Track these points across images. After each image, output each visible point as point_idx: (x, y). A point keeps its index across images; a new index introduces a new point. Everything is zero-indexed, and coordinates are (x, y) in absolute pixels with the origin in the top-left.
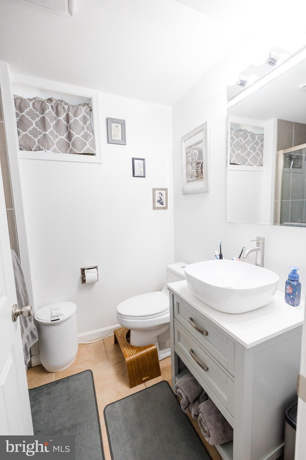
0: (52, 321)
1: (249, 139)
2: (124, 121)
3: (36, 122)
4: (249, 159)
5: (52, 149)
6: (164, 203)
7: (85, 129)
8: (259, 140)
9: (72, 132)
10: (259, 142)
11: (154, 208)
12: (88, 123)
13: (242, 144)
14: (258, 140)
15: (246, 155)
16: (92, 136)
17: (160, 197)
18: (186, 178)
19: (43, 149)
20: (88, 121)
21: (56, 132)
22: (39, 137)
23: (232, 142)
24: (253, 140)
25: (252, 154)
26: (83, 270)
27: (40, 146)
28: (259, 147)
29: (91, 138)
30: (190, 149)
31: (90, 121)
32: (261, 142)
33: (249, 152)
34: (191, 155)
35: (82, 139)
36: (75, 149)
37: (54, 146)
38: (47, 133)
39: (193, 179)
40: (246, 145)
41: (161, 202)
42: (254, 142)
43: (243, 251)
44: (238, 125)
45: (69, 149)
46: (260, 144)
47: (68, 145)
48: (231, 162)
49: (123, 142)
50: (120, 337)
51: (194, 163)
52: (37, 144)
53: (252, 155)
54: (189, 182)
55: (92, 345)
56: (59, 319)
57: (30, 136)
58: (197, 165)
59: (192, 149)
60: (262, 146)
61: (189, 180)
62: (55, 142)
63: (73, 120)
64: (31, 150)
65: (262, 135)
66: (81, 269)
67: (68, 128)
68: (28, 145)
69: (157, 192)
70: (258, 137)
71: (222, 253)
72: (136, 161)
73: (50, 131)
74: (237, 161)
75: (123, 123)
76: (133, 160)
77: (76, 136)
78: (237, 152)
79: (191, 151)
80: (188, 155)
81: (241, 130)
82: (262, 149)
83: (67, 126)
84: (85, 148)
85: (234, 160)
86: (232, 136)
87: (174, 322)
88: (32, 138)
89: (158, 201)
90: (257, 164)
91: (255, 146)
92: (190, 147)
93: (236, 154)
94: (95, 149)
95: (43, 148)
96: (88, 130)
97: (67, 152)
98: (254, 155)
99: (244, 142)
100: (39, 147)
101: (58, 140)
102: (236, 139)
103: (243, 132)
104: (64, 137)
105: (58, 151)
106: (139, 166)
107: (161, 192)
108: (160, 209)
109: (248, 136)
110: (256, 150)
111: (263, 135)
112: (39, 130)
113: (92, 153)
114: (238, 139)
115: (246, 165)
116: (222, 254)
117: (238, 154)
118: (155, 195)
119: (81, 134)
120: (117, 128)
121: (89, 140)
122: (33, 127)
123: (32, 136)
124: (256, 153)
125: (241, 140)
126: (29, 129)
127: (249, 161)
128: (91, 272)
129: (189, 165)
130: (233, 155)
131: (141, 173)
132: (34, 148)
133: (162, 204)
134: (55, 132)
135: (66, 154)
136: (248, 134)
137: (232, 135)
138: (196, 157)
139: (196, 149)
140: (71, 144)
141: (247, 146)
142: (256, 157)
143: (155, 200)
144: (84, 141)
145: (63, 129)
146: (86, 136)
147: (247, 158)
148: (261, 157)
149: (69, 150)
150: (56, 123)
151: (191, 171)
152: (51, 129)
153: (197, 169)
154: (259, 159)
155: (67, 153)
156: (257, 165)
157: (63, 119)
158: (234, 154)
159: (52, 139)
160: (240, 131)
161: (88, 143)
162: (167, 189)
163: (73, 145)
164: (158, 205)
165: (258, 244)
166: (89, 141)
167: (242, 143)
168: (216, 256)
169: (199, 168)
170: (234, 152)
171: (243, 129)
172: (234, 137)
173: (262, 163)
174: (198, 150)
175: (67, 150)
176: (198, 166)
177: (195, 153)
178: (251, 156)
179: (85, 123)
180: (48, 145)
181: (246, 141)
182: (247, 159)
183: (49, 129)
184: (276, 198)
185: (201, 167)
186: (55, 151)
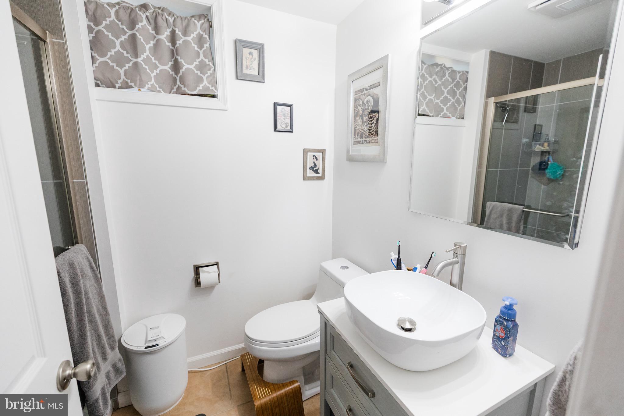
0: (146, 348)
1: (447, 78)
2: (263, 46)
3: (121, 42)
4: (445, 108)
5: (147, 86)
6: (320, 171)
7: (202, 57)
8: (461, 81)
9: (180, 60)
10: (461, 83)
11: (305, 178)
12: (206, 46)
13: (436, 86)
14: (459, 80)
15: (441, 102)
16: (212, 67)
17: (314, 162)
18: (353, 136)
19: (133, 86)
20: (207, 44)
21: (155, 60)
22: (127, 66)
23: (422, 82)
24: (453, 80)
25: (451, 100)
26: (197, 268)
27: (129, 81)
28: (460, 91)
29: (210, 70)
30: (361, 94)
31: (208, 43)
32: (464, 84)
33: (446, 97)
34: (361, 103)
35: (196, 72)
36: (184, 87)
37: (151, 81)
38: (139, 60)
39: (363, 139)
40: (442, 87)
41: (315, 169)
42: (455, 83)
43: (431, 257)
44: (432, 57)
45: (175, 86)
46: (463, 87)
47: (175, 80)
48: (420, 113)
49: (260, 78)
50: (249, 366)
51: (366, 116)
52: (123, 77)
53: (449, 102)
54: (357, 143)
55: (209, 373)
56: (158, 345)
57: (111, 64)
58: (370, 120)
59: (364, 94)
60: (465, 89)
61: (356, 140)
62: (152, 76)
63: (181, 40)
64: (114, 87)
65: (466, 73)
66: (194, 266)
67: (174, 53)
68: (109, 78)
69: (310, 155)
70: (460, 76)
71: (401, 257)
72: (279, 108)
73: (144, 58)
74: (428, 111)
75: (260, 49)
76: (275, 105)
77: (185, 66)
78: (429, 97)
79: (361, 97)
80: (357, 103)
81: (437, 65)
82: (465, 94)
83: (173, 51)
84: (201, 86)
85: (424, 110)
86: (423, 73)
87: (325, 360)
88: (115, 67)
89: (311, 167)
90: (456, 115)
91: (455, 89)
92: (362, 91)
93: (427, 100)
94: (216, 89)
95: (133, 84)
96: (205, 58)
97: (173, 91)
98: (453, 103)
99: (440, 83)
100: (127, 83)
101: (158, 71)
102: (428, 77)
103: (439, 67)
104: (168, 67)
105: (158, 89)
106: (284, 115)
107: (316, 154)
108: (313, 179)
109: (446, 74)
110: (457, 96)
111: (468, 72)
112: (126, 55)
113: (212, 94)
114: (432, 78)
115: (441, 117)
116: (400, 259)
117: (431, 100)
118: (307, 159)
119: (195, 63)
120: (251, 56)
121: (207, 73)
122: (116, 50)
123: (114, 65)
124: (455, 99)
125: (436, 79)
126: (109, 54)
127: (445, 111)
128: (209, 272)
129: (358, 118)
130: (422, 101)
131: (287, 126)
132: (118, 83)
133: (316, 172)
134: (153, 58)
135: (171, 94)
136: (446, 71)
137: (423, 71)
138: (368, 107)
139: (370, 95)
140: (178, 78)
141: (443, 89)
142: (456, 106)
143: (307, 167)
144: (199, 74)
145: (167, 54)
146: (202, 67)
147: (442, 106)
148: (463, 105)
149: (175, 88)
150: (154, 44)
151: (360, 128)
152: (145, 54)
153: (370, 126)
154: (459, 108)
155: (173, 94)
156: (456, 118)
157: (165, 38)
158: (425, 101)
159: (148, 70)
160: (435, 67)
161: (205, 78)
162: (325, 150)
163: (182, 81)
164: (311, 174)
165: (456, 254)
166: (206, 75)
167: (437, 84)
168: (391, 260)
169: (373, 125)
170: (425, 97)
171: (439, 63)
172: (426, 75)
173: (464, 115)
174: (372, 97)
175: (173, 89)
176: (372, 121)
177: (367, 102)
178: (449, 104)
179: (201, 46)
180: (141, 80)
181: (443, 80)
182: (443, 109)
183: (143, 55)
184: (480, 166)
185: (376, 124)
186: (152, 90)
